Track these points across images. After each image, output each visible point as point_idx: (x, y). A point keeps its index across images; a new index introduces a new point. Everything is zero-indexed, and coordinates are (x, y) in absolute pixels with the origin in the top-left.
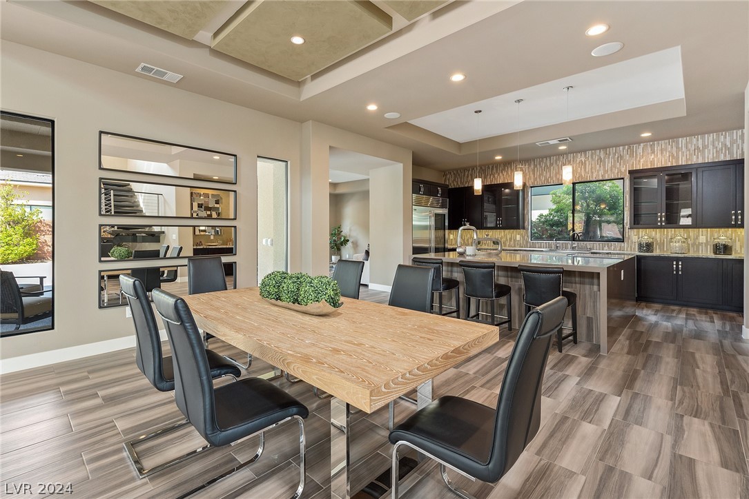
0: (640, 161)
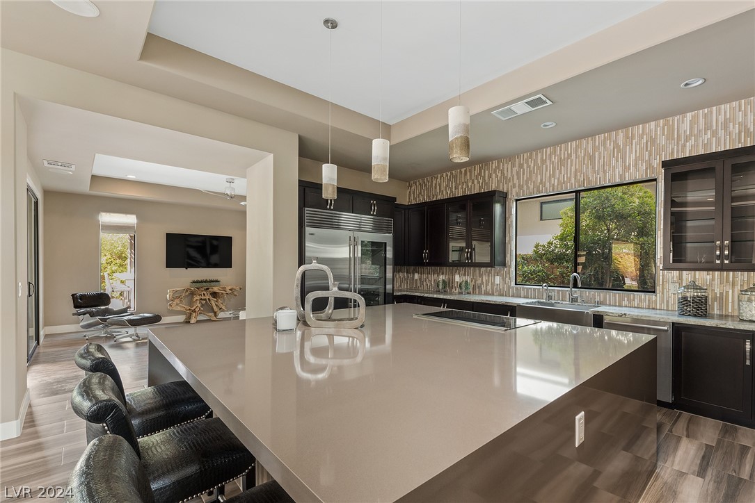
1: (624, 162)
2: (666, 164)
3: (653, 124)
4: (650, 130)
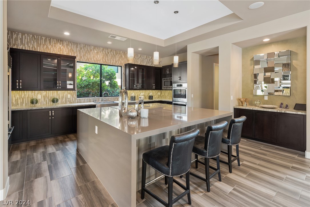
1: (115, 59)
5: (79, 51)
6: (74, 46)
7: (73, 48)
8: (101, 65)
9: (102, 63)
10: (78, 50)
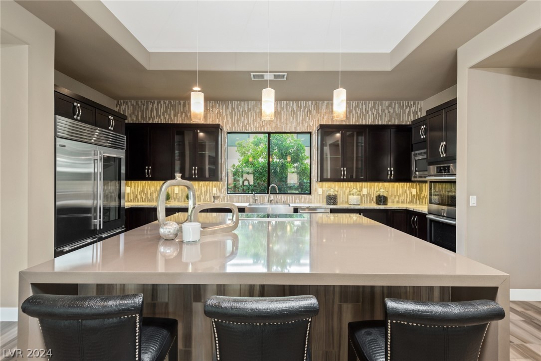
0: (323, 118)
1: (297, 120)
2: (322, 127)
3: (310, 102)
4: (309, 105)
5: (231, 114)
6: (222, 108)
7: (221, 111)
8: (269, 134)
9: (270, 130)
10: (228, 113)
